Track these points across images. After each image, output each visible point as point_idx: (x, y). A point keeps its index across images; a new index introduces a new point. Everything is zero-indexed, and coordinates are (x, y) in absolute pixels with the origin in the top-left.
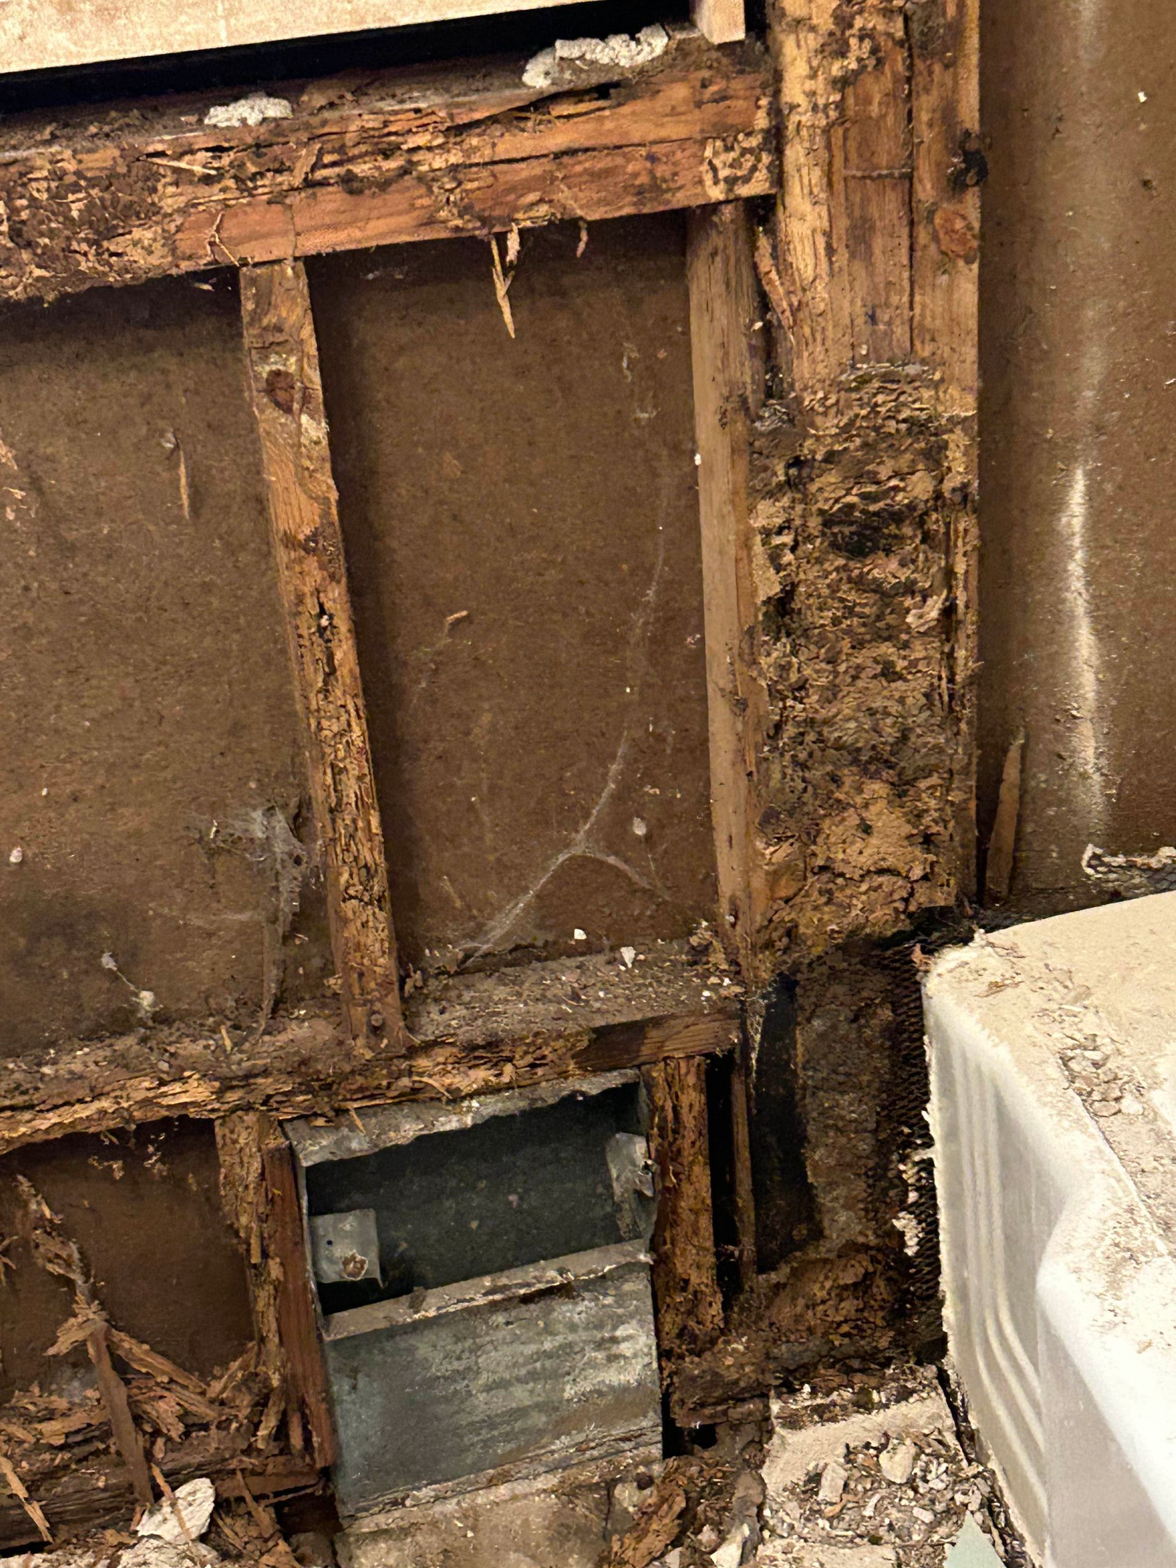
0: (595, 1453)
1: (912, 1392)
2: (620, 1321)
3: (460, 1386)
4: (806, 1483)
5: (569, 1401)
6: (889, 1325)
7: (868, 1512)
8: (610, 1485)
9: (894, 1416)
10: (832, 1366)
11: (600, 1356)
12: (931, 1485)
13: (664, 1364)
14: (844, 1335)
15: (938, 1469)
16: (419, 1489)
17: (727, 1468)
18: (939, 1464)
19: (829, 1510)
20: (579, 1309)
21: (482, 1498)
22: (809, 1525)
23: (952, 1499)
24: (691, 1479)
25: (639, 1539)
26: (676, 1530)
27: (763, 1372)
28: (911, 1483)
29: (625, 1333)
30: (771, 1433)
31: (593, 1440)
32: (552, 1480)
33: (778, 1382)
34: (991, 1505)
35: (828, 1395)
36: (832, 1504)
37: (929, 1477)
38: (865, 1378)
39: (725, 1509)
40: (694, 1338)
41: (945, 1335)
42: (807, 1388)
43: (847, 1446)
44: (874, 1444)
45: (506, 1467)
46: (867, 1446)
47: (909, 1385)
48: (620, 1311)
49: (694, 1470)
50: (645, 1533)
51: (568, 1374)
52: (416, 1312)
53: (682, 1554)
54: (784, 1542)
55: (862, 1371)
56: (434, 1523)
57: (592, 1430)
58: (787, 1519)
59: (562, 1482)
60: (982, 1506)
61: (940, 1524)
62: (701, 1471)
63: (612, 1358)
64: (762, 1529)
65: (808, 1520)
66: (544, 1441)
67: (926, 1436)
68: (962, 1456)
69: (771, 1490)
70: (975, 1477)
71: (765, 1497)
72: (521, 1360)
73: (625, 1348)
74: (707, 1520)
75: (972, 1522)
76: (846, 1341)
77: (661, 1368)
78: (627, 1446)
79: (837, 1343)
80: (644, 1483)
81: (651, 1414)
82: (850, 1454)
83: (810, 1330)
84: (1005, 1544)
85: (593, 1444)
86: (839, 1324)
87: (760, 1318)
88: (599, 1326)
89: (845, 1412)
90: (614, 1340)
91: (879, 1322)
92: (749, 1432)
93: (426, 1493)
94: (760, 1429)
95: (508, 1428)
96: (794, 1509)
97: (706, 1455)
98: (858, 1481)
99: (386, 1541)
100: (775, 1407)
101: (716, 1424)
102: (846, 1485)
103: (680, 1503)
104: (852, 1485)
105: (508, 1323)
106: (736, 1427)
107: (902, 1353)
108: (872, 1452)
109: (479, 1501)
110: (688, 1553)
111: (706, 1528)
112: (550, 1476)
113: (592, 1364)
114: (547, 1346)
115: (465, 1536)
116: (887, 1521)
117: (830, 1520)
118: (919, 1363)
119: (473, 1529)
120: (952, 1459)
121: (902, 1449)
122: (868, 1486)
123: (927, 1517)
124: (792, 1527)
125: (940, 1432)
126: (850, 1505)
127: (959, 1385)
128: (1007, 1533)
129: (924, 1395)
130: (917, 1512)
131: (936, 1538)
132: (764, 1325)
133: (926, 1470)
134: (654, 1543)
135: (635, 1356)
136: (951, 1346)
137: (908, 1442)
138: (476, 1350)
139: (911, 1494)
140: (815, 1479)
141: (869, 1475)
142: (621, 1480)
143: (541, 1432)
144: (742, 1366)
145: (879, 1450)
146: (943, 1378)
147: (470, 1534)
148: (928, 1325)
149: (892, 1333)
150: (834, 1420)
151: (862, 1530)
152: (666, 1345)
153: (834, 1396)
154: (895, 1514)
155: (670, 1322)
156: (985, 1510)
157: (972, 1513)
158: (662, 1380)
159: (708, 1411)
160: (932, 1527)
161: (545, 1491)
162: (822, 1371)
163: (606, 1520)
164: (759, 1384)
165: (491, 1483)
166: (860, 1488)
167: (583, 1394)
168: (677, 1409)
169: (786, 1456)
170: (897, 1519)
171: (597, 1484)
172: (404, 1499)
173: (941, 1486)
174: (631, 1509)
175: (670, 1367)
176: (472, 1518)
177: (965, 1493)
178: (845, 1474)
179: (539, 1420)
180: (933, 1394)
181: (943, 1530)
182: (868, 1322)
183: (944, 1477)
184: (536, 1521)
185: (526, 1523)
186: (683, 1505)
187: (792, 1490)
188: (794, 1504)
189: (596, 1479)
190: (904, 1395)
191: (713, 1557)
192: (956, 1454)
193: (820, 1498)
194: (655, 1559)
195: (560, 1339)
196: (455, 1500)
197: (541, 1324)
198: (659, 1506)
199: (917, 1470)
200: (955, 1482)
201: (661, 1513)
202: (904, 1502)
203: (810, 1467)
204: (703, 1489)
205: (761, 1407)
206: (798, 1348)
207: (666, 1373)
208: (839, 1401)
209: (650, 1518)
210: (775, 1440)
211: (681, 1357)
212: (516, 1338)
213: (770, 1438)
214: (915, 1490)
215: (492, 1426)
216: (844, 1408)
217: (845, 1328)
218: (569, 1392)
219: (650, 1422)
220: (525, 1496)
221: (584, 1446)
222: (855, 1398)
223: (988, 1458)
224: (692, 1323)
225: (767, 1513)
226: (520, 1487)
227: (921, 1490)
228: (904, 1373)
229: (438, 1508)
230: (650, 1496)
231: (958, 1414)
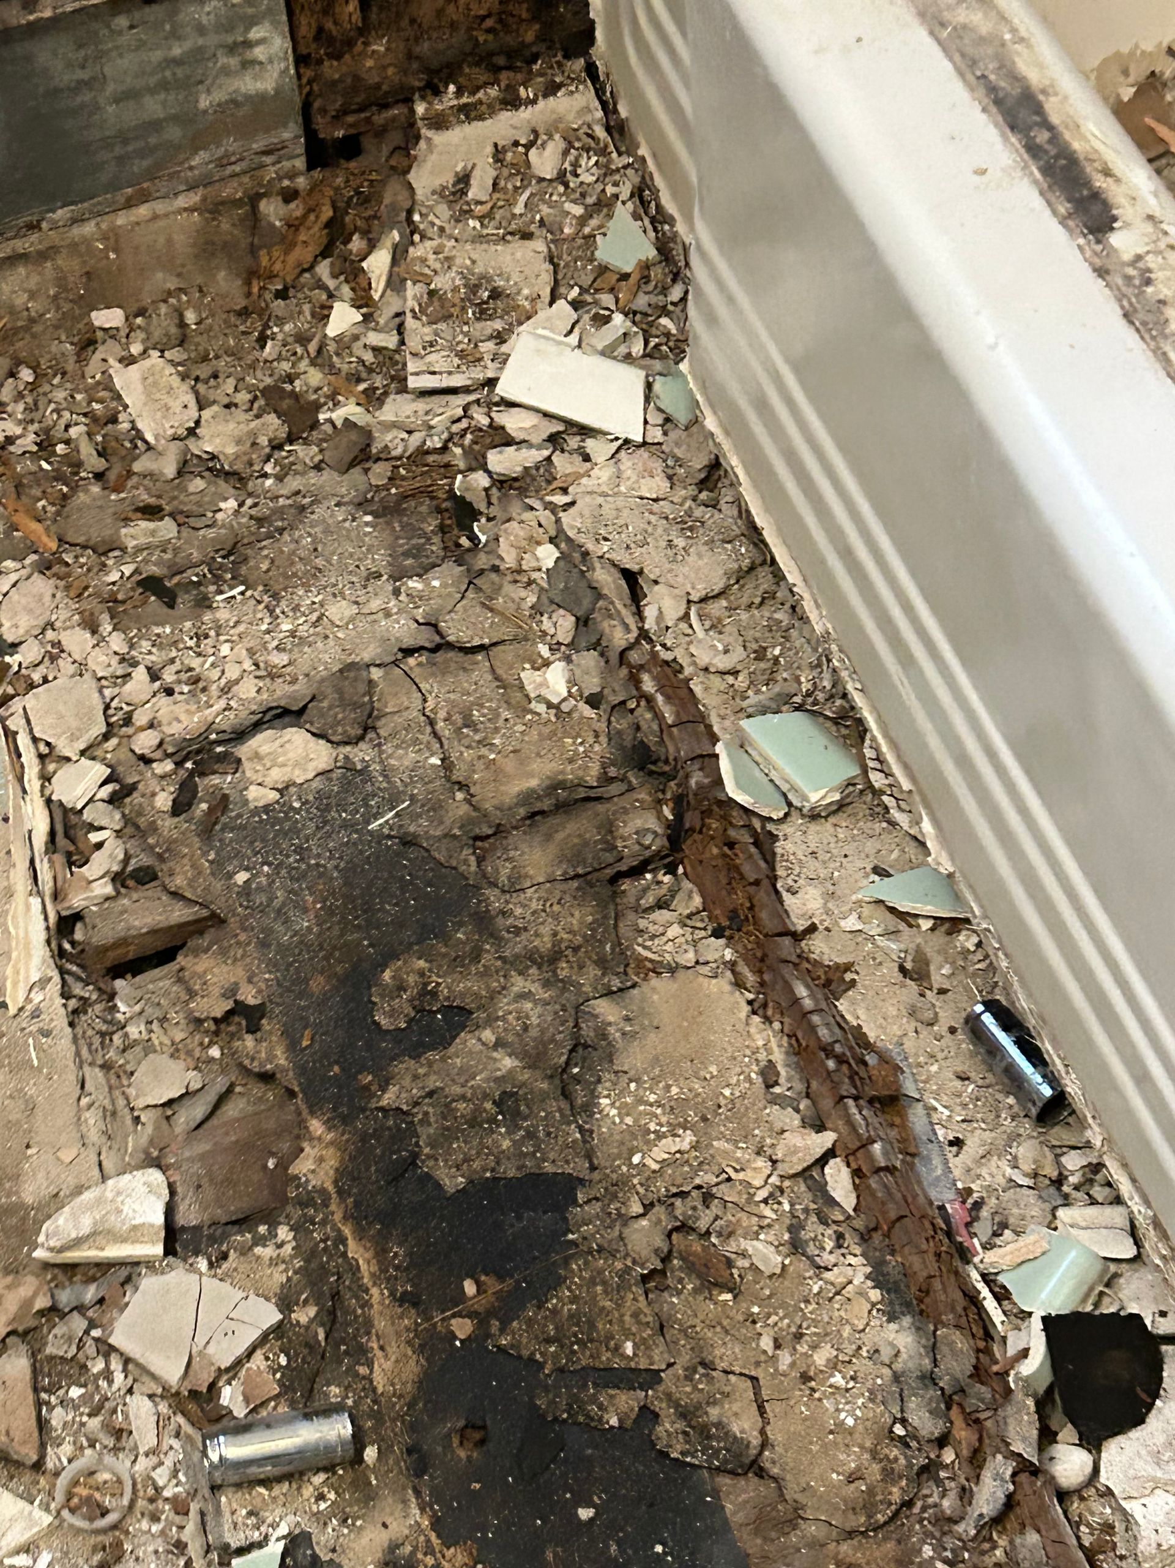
0: (237, 168)
1: (559, 86)
2: (252, 22)
3: (86, 97)
4: (454, 185)
5: (205, 112)
6: (535, 18)
7: (519, 209)
8: (254, 200)
9: (541, 112)
10: (477, 64)
11: (233, 62)
12: (581, 179)
13: (302, 71)
14: (489, 31)
15: (588, 162)
16: (53, 211)
17: (374, 176)
18: (589, 158)
19: (479, 210)
20: (207, 9)
21: (121, 219)
22: (460, 225)
23: (603, 191)
24: (337, 189)
25: (287, 252)
26: (325, 241)
27: (405, 74)
28: (561, 177)
29: (259, 36)
30: (418, 137)
31: (234, 154)
32: (194, 198)
33: (421, 84)
34: (643, 195)
35: (473, 93)
36: (481, 203)
37: (579, 171)
38: (511, 74)
39: (375, 217)
40: (331, 40)
41: (593, 22)
42: (452, 88)
43: (496, 145)
44: (523, 141)
45: (145, 185)
46: (516, 144)
47: (558, 80)
48: (250, 11)
49: (339, 181)
50: (292, 245)
51: (201, 82)
52: (31, 13)
53: (332, 264)
54: (435, 243)
55: (508, 68)
56: (74, 246)
57: (231, 144)
58: (437, 222)
59: (204, 199)
60: (632, 195)
61: (591, 216)
62: (347, 181)
63: (246, 64)
64: (412, 233)
65: (458, 221)
66: (182, 157)
67: (576, 130)
68: (612, 148)
69: (420, 194)
70: (625, 167)
71: (414, 202)
72: (148, 69)
73: (259, 53)
74: (356, 229)
75: (623, 212)
76: (490, 37)
77: (299, 76)
78: (268, 160)
79: (481, 39)
80: (289, 196)
81: (291, 125)
82: (498, 153)
83: (453, 26)
84: (655, 230)
85: (233, 159)
86: (483, 18)
87: (399, 15)
88: (229, 29)
89: (492, 111)
90: (248, 44)
91: (524, 15)
92: (395, 138)
93: (61, 214)
94: (406, 135)
95: (142, 144)
96: (443, 211)
97: (352, 165)
98: (507, 179)
99: (25, 265)
100: (420, 109)
101: (360, 134)
102: (495, 185)
103: (327, 213)
104: (502, 183)
105: (132, 27)
106: (381, 133)
107: (549, 48)
108: (521, 149)
109: (119, 222)
110: (338, 263)
111: (355, 237)
112: (191, 194)
113: (226, 71)
114: (177, 51)
115: (108, 258)
116: (538, 217)
117: (481, 219)
118: (567, 57)
119: (115, 251)
120: (603, 152)
121: (550, 146)
122: (518, 184)
123: (578, 210)
124: (442, 229)
125: (589, 127)
126: (501, 203)
127: (608, 75)
128: (659, 219)
129: (573, 88)
130: (568, 206)
131: (587, 230)
132: (405, 23)
133: (576, 165)
134: (302, 254)
135: (271, 61)
136: (599, 34)
137: (557, 137)
138: (100, 56)
139: (561, 189)
140: (464, 180)
141: (518, 172)
142: (264, 195)
143: (179, 148)
144: (384, 68)
145: (528, 146)
146: (591, 70)
147: (112, 256)
148: (576, 13)
149: (537, 27)
150: (481, 118)
151: (513, 227)
152: (303, 50)
153: (480, 95)
154: (545, 210)
155: (306, 26)
156: (636, 199)
157: (624, 203)
158: (300, 87)
159: (350, 119)
160: (582, 221)
161: (185, 209)
162: (467, 70)
163: (253, 235)
164: (402, 88)
165: (129, 204)
166: (510, 186)
167: (219, 105)
168: (320, 120)
169: (434, 157)
170: (549, 215)
171: (241, 199)
172: (39, 222)
173: (591, 179)
174: (278, 223)
175: (308, 73)
176: (114, 239)
177: (616, 184)
178: (494, 173)
179: (174, 133)
180: (581, 87)
181: (594, 222)
182: (513, 16)
183: (594, 170)
184: (180, 239)
185: (170, 241)
186: (331, 213)
187: (440, 192)
188: (444, 207)
189: (239, 195)
190: (552, 89)
191: (364, 265)
192: (606, 146)
193: (470, 195)
194: (305, 270)
195: (188, 45)
196: (93, 223)
197: (168, 27)
198: (305, 216)
199: (567, 165)
200: (605, 175)
201: (308, 223)
202: (554, 198)
203: (459, 169)
204: (351, 198)
205: (406, 111)
206: (441, 46)
207: (304, 80)
208: (484, 99)
209: (297, 230)
210: (422, 144)
211: (320, 62)
212: (141, 45)
213: (417, 143)
214: (566, 185)
215: (125, 142)
216: (489, 106)
217: (489, 23)
218: (204, 102)
219: (291, 133)
220: (166, 215)
221: (225, 161)
222: (501, 96)
223: (638, 147)
224: (329, 25)
225: (416, 217)
226: (160, 207)
227: (572, 185)
228: (552, 67)
229: (76, 231)
230: (296, 209)
231: (608, 108)
